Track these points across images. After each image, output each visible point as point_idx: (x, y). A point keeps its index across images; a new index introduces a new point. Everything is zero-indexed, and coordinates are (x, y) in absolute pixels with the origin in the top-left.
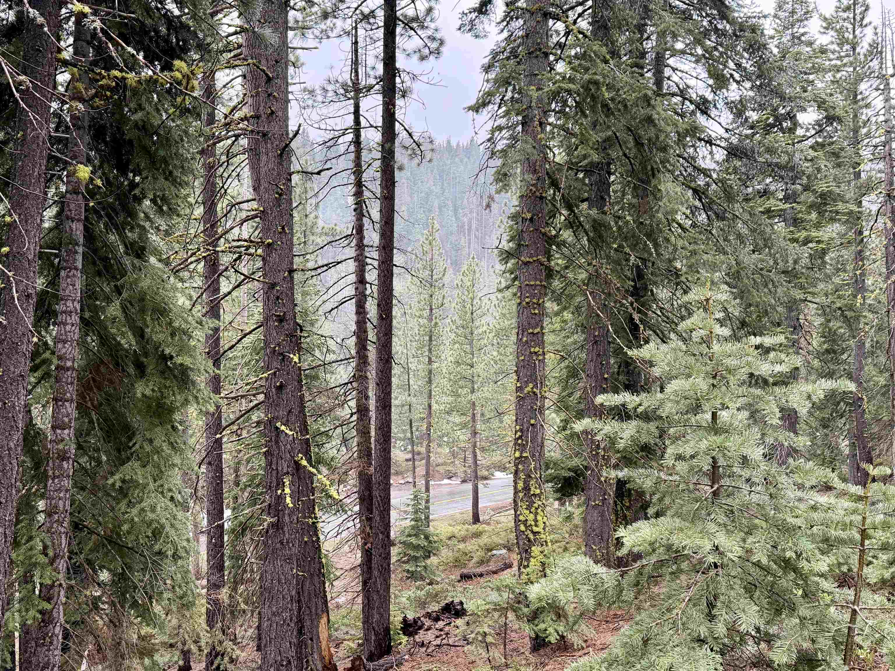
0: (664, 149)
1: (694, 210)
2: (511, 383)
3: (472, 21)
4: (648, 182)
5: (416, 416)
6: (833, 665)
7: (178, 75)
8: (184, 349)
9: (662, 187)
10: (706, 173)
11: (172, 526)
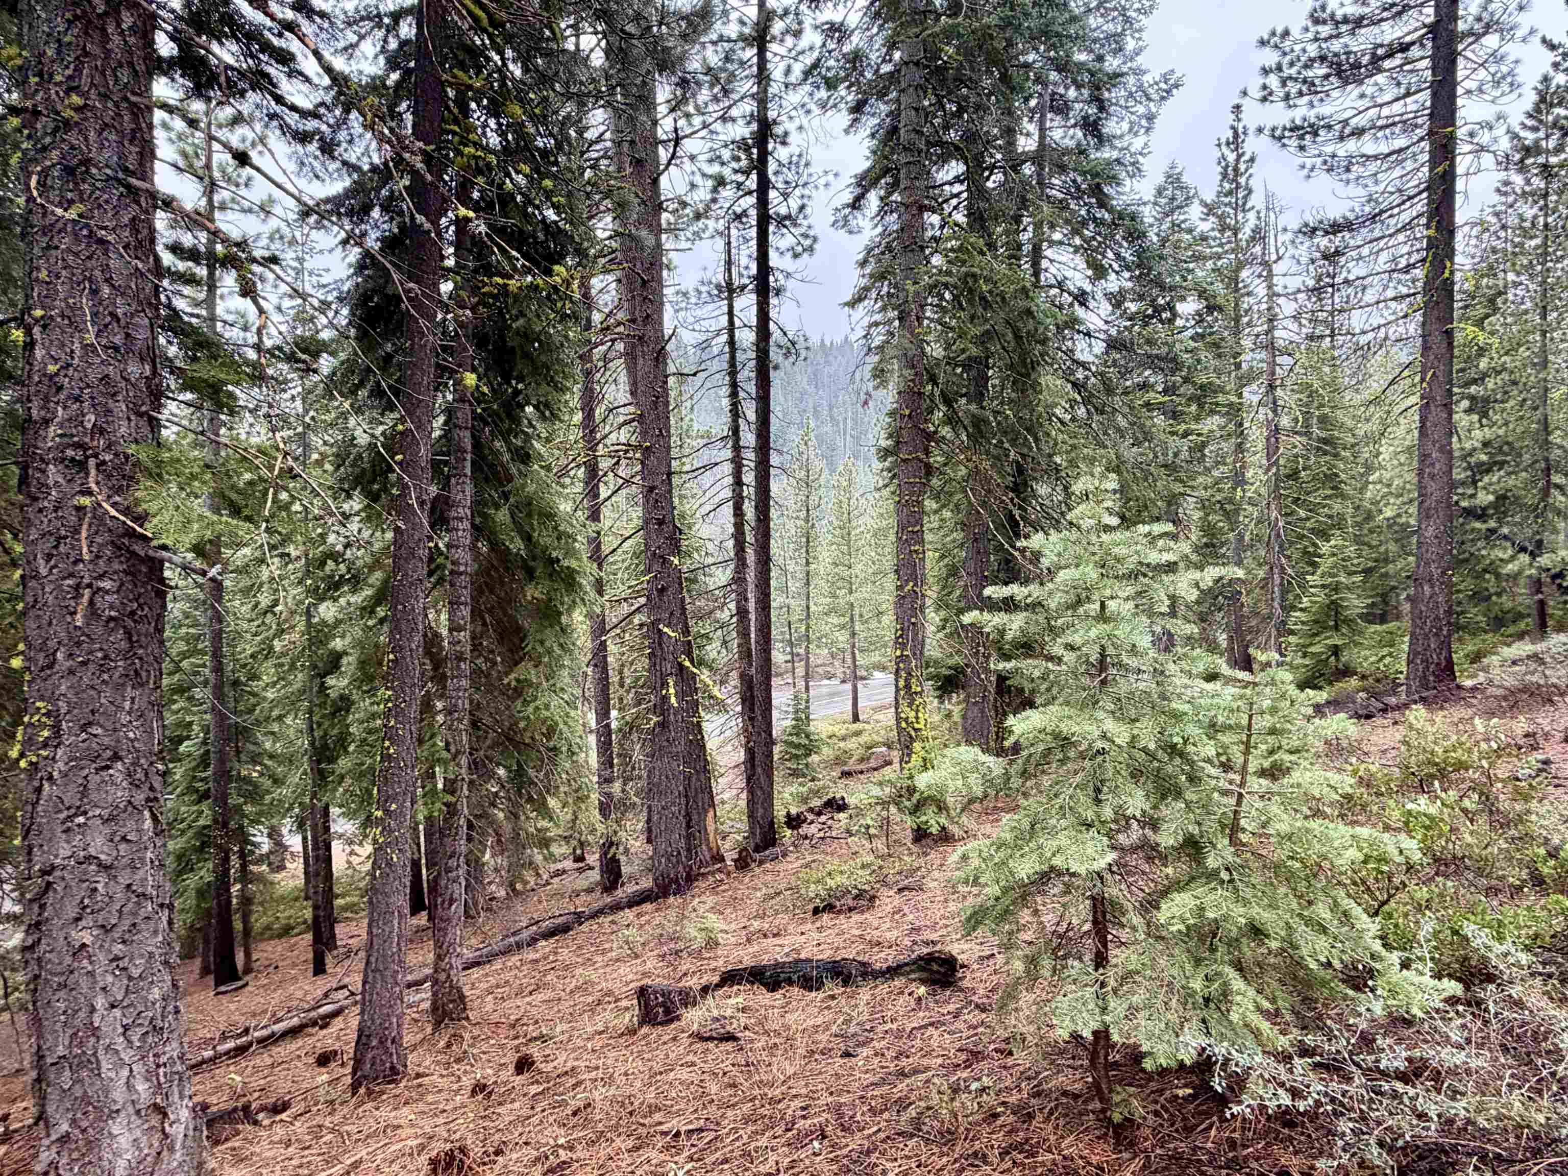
0: (1044, 342)
1: (1073, 403)
2: (890, 582)
3: (845, 217)
4: (1028, 375)
5: (794, 618)
6: (1219, 846)
7: (558, 279)
8: (570, 553)
9: (1042, 381)
10: (1084, 365)
11: (566, 723)
